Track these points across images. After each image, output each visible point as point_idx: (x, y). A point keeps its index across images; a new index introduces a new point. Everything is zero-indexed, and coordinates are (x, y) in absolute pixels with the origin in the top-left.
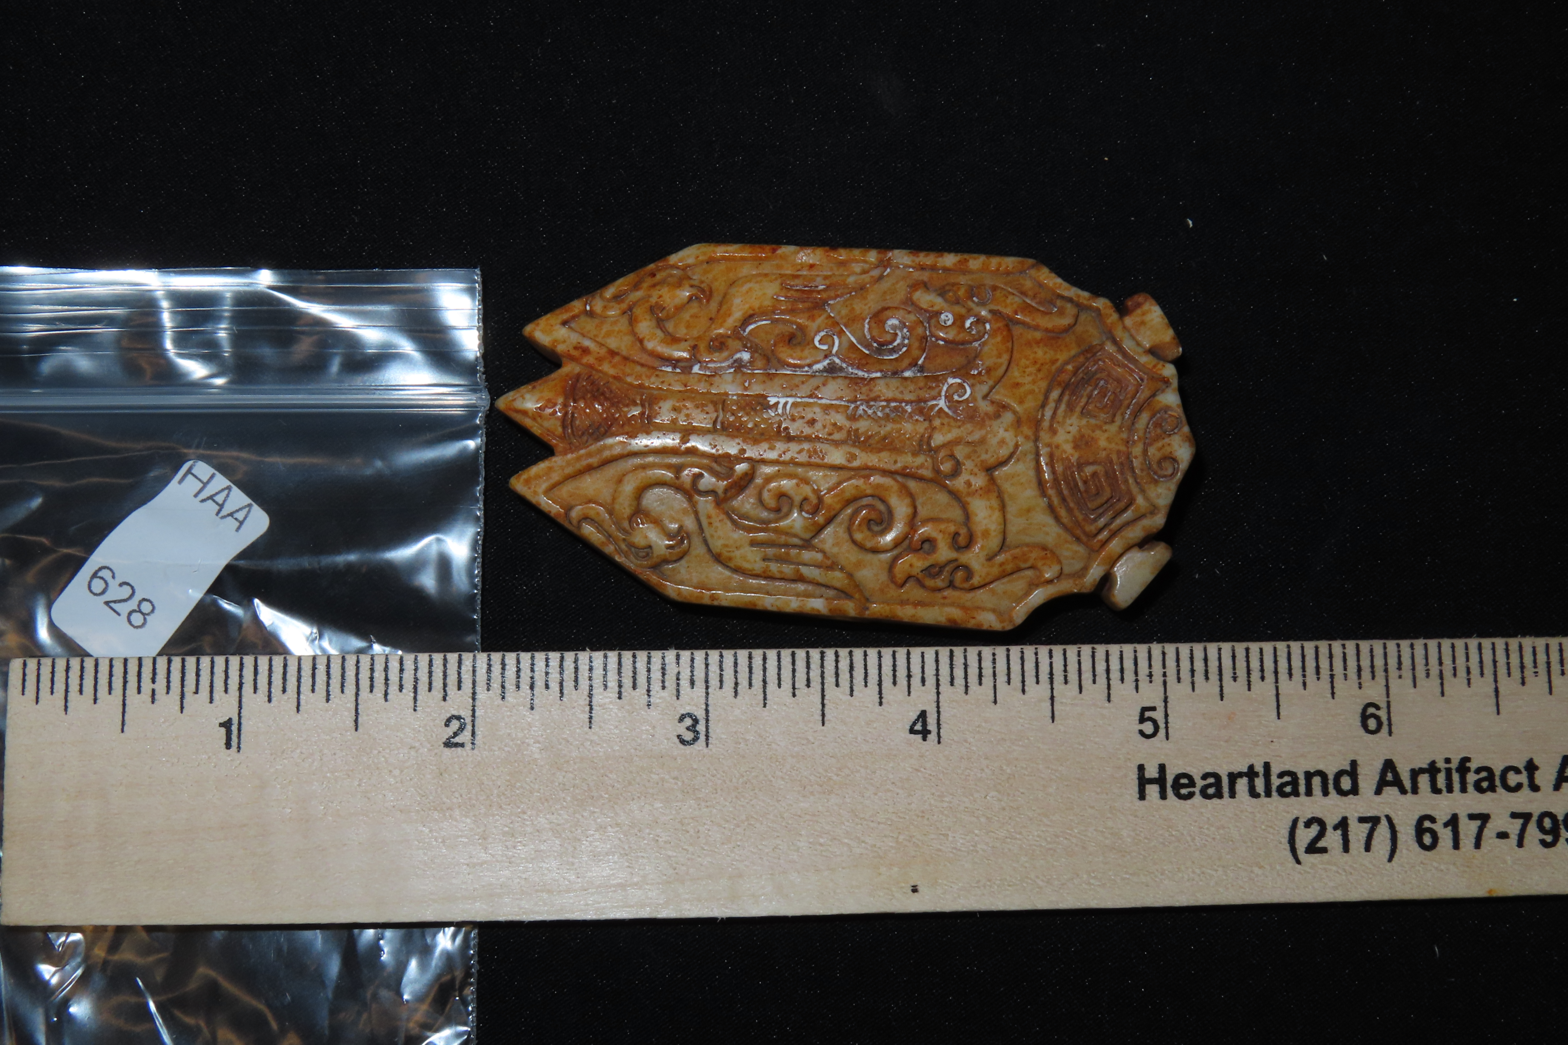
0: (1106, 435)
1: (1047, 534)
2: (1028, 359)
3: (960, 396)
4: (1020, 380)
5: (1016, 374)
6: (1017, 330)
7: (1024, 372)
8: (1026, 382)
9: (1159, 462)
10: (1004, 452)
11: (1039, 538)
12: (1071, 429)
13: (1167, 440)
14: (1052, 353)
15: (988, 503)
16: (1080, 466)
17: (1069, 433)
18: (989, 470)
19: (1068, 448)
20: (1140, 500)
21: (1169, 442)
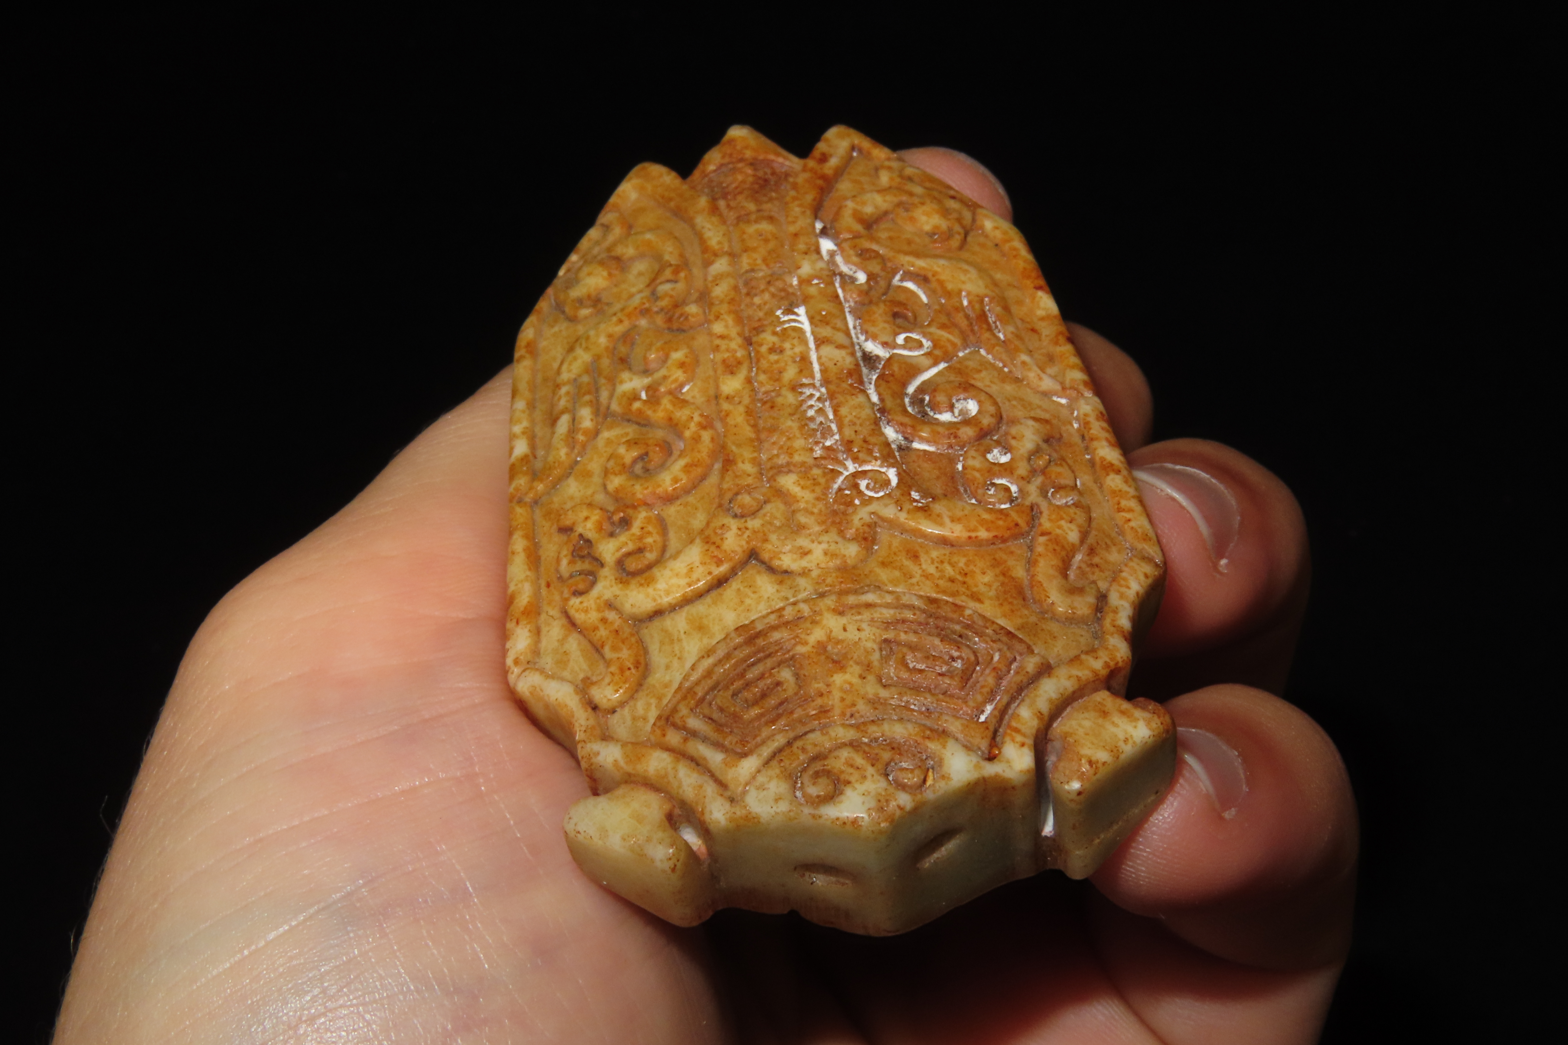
0: (855, 680)
1: (668, 667)
2: (967, 564)
3: (867, 487)
4: (923, 558)
5: (934, 554)
6: (1018, 546)
7: (942, 562)
8: (924, 566)
9: (828, 773)
10: (787, 561)
11: (658, 658)
12: (851, 628)
13: (870, 770)
14: (992, 593)
15: (697, 564)
16: (792, 661)
17: (845, 630)
18: (753, 555)
19: (817, 635)
20: (749, 765)
21: (869, 777)
